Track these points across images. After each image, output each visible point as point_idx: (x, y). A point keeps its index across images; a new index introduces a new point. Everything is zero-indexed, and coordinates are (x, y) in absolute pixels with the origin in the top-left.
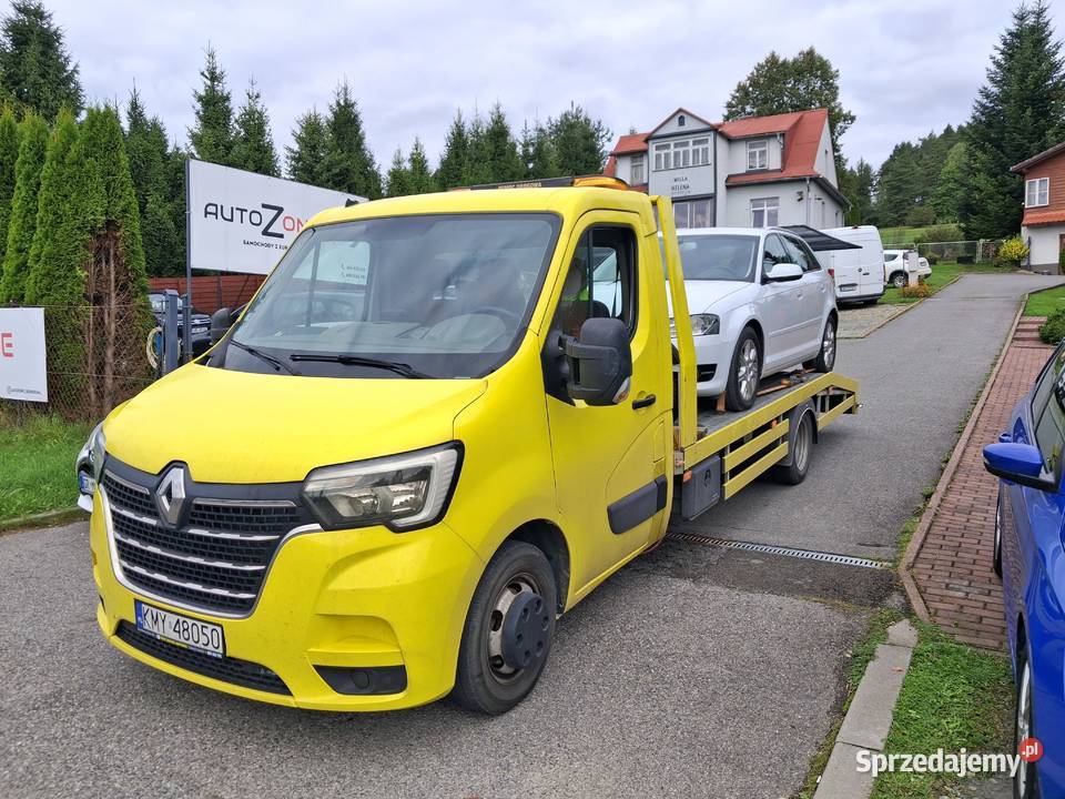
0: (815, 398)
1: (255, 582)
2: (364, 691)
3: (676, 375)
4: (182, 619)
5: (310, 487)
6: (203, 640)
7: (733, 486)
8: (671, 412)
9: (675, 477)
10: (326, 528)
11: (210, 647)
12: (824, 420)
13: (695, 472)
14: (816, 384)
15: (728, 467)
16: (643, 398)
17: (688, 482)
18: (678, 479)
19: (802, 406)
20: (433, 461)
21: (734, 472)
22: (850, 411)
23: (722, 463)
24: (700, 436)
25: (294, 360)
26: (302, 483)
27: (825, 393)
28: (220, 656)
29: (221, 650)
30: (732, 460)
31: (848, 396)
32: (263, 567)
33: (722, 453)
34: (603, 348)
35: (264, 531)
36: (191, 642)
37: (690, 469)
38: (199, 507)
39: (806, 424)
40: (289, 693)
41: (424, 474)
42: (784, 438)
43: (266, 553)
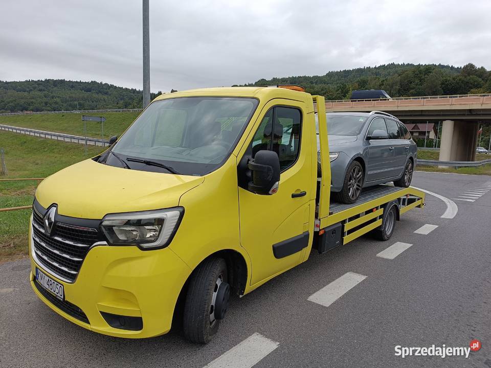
0: (399, 199)
1: (77, 266)
2: (122, 327)
3: (319, 183)
4: (50, 279)
5: (105, 223)
6: (57, 291)
7: (347, 239)
8: (315, 200)
9: (315, 232)
10: (110, 244)
11: (59, 295)
12: (403, 210)
13: (326, 231)
14: (401, 193)
15: (346, 230)
16: (299, 193)
17: (322, 235)
18: (316, 233)
19: (392, 203)
20: (165, 216)
21: (350, 232)
22: (419, 206)
23: (343, 227)
24: (331, 214)
25: (128, 161)
26: (101, 221)
27: (405, 197)
28: (62, 300)
29: (62, 297)
30: (348, 226)
31: (418, 199)
32: (81, 260)
33: (344, 222)
34: (264, 166)
35: (83, 242)
36: (52, 291)
37: (323, 229)
38: (59, 227)
39: (392, 211)
40: (89, 323)
41: (160, 222)
42: (381, 217)
43: (83, 253)
